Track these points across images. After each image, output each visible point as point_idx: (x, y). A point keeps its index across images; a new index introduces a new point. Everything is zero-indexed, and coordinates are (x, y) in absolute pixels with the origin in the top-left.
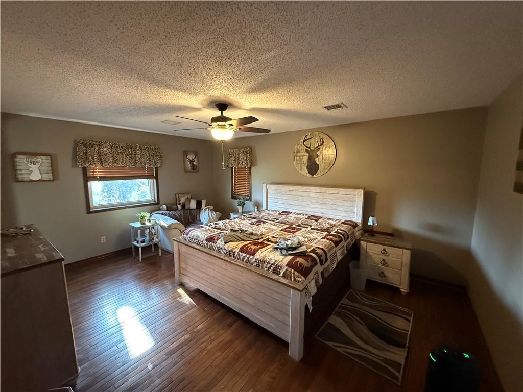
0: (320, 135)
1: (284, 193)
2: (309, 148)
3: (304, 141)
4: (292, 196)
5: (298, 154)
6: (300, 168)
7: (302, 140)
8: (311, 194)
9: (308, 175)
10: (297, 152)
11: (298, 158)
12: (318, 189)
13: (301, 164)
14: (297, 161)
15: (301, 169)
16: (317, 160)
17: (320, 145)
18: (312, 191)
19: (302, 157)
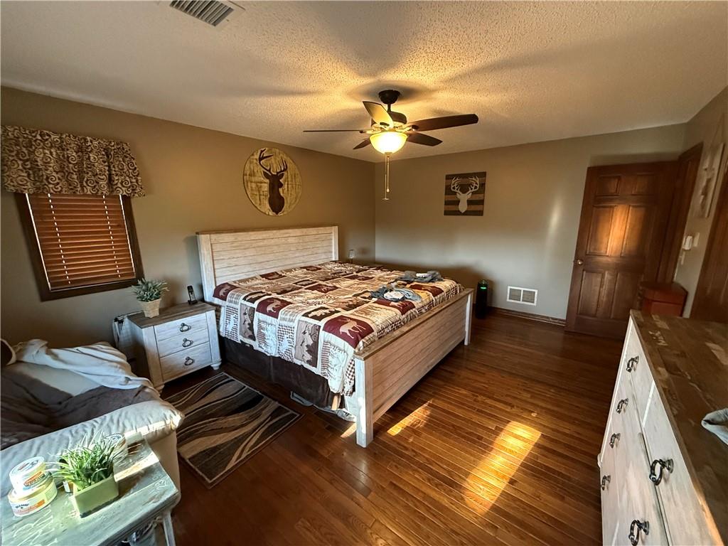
0: (281, 155)
1: (247, 246)
2: (269, 171)
3: (261, 159)
4: (263, 248)
5: (253, 179)
6: (259, 202)
7: (257, 156)
8: (290, 240)
9: (271, 213)
10: (250, 175)
11: (254, 185)
12: (298, 232)
13: (260, 195)
14: (252, 190)
15: (260, 204)
16: (281, 190)
17: (283, 171)
18: (292, 235)
19: (259, 184)
